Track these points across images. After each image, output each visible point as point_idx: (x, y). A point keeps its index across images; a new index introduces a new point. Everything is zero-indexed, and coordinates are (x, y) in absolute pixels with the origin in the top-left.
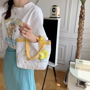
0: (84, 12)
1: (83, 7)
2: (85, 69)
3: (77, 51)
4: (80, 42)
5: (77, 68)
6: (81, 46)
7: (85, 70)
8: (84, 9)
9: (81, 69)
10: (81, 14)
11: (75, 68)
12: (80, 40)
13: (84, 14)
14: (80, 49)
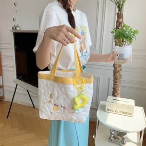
0: (123, 22)
1: (120, 14)
2: (121, 112)
3: (114, 86)
4: (117, 71)
5: (108, 110)
6: (119, 77)
7: (121, 114)
8: (122, 17)
9: (115, 112)
10: (118, 24)
11: (106, 111)
12: (118, 66)
13: (121, 25)
14: (118, 82)
